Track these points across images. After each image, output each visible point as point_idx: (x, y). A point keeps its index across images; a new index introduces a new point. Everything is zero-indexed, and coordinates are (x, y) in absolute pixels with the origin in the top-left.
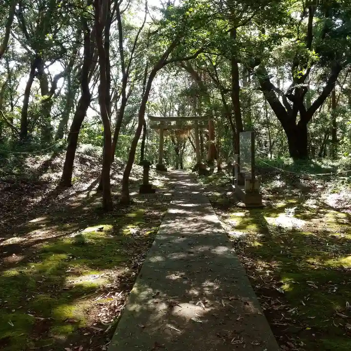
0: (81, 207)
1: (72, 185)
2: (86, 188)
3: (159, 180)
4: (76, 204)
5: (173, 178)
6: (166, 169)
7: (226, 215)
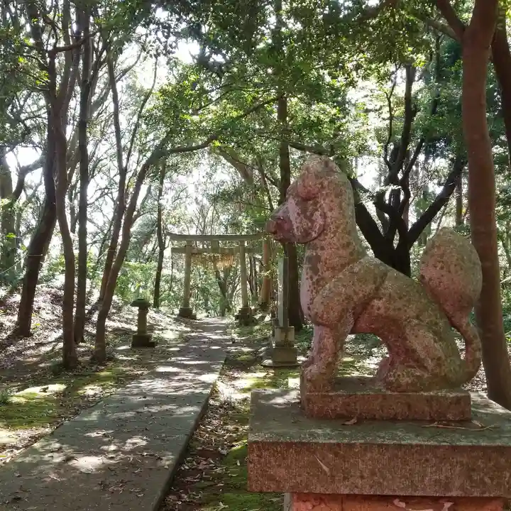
0: (36, 363)
1: (32, 335)
2: (53, 339)
3: (172, 330)
4: (31, 359)
5: (197, 328)
6: (195, 316)
7: (239, 376)
